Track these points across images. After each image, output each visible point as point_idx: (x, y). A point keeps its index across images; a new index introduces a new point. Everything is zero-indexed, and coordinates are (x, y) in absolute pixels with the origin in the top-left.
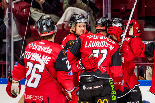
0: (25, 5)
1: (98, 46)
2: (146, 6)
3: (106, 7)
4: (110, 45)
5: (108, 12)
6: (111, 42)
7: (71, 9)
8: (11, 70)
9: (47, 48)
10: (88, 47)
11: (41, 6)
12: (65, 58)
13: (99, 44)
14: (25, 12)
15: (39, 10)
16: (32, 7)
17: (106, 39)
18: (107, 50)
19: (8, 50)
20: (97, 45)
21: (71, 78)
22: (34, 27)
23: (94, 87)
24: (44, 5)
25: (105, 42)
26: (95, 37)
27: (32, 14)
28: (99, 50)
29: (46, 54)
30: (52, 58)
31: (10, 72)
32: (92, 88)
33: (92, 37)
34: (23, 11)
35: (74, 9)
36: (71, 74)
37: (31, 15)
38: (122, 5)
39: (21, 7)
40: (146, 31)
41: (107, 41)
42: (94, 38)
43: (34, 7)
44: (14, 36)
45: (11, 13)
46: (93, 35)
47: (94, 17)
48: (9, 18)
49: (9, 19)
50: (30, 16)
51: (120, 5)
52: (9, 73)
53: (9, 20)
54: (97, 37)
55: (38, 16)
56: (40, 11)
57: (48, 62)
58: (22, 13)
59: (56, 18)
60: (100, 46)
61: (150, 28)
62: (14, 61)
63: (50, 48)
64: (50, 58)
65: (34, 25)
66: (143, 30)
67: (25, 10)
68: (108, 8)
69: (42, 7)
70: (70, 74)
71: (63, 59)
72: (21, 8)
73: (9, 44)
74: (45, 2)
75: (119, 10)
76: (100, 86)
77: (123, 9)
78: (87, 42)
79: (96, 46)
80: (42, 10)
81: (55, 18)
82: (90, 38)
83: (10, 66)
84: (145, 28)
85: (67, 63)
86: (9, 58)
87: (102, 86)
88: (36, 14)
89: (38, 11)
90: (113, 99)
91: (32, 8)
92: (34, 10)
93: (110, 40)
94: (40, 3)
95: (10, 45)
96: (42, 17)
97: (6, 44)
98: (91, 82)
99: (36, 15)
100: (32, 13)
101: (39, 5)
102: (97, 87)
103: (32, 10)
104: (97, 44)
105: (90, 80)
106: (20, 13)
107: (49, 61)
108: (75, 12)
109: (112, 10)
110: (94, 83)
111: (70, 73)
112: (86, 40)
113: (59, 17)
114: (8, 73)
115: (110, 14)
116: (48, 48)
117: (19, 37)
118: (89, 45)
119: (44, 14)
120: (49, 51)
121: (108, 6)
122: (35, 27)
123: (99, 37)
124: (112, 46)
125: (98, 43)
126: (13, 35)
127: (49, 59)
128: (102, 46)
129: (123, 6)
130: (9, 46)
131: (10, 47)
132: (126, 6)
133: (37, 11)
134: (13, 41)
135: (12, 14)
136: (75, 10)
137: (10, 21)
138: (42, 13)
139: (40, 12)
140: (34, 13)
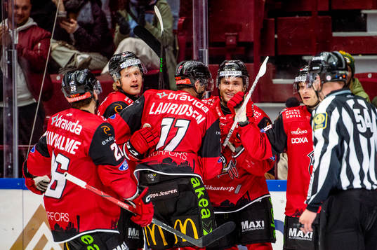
0: (40, 34)
1: (172, 113)
2: (276, 36)
3: (200, 38)
4: (198, 114)
5: (203, 48)
6: (200, 107)
7: (131, 42)
8: (12, 160)
9: (74, 124)
10: (155, 113)
11: (72, 36)
12: (107, 140)
13: (176, 110)
14: (40, 50)
15: (67, 45)
16: (53, 38)
17: (192, 102)
18: (188, 122)
19: (8, 123)
20: (171, 110)
21: (124, 176)
22: (58, 78)
23: (162, 194)
24: (76, 34)
25: (187, 106)
26: (172, 96)
27: (55, 53)
28: (172, 119)
29: (73, 136)
30: (82, 143)
31: (12, 165)
32: (157, 195)
33: (165, 95)
34: (36, 46)
35: (136, 43)
36: (124, 169)
37: (52, 55)
38: (231, 34)
39: (32, 38)
40: (277, 85)
41: (192, 105)
42: (169, 98)
43: (57, 38)
44: (20, 97)
45: (12, 51)
46: (169, 93)
47: (175, 57)
48: (8, 60)
49: (9, 62)
50: (50, 56)
51: (227, 34)
52: (9, 167)
53: (8, 65)
54: (175, 96)
55: (67, 56)
56: (70, 46)
57: (74, 150)
58: (33, 53)
59: (101, 60)
60: (176, 113)
61: (285, 78)
62: (19, 144)
63: (79, 123)
64: (80, 143)
65: (57, 73)
66: (272, 82)
67: (39, 45)
68: (202, 39)
69: (73, 39)
70: (122, 168)
71: (104, 143)
72: (33, 41)
73: (8, 110)
74: (78, 30)
75: (223, 44)
76: (172, 192)
77: (231, 41)
78: (154, 104)
79: (168, 112)
80: (74, 44)
81: (98, 60)
82: (161, 97)
83: (11, 154)
84: (274, 78)
85: (112, 149)
86: (10, 137)
87: (175, 191)
88: (63, 51)
89: (67, 47)
90: (203, 217)
91: (54, 41)
92: (57, 44)
93: (199, 105)
94: (69, 31)
95: (11, 112)
96: (73, 57)
97: (4, 112)
98: (154, 184)
99: (62, 54)
100: (54, 49)
101: (69, 34)
102: (166, 193)
103: (54, 45)
104: (172, 108)
105: (153, 180)
106: (31, 52)
107: (77, 148)
108: (138, 47)
109: (211, 44)
110: (160, 186)
111: (123, 166)
112: (154, 99)
113: (106, 58)
114: (7, 167)
115: (207, 51)
116: (76, 124)
117: (31, 98)
118: (157, 111)
119: (77, 52)
120: (77, 129)
121: (202, 36)
122: (61, 76)
123: (179, 97)
124: (201, 116)
125: (174, 107)
126: (18, 95)
127: (77, 145)
128: (180, 114)
129: (233, 35)
130: (9, 115)
131: (11, 117)
132: (237, 37)
133: (64, 45)
134: (17, 105)
135: (15, 52)
136: (139, 44)
137: (10, 67)
138: (74, 49)
139: (70, 49)
140: (58, 51)
